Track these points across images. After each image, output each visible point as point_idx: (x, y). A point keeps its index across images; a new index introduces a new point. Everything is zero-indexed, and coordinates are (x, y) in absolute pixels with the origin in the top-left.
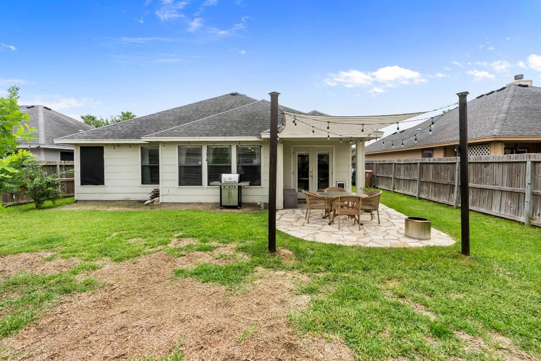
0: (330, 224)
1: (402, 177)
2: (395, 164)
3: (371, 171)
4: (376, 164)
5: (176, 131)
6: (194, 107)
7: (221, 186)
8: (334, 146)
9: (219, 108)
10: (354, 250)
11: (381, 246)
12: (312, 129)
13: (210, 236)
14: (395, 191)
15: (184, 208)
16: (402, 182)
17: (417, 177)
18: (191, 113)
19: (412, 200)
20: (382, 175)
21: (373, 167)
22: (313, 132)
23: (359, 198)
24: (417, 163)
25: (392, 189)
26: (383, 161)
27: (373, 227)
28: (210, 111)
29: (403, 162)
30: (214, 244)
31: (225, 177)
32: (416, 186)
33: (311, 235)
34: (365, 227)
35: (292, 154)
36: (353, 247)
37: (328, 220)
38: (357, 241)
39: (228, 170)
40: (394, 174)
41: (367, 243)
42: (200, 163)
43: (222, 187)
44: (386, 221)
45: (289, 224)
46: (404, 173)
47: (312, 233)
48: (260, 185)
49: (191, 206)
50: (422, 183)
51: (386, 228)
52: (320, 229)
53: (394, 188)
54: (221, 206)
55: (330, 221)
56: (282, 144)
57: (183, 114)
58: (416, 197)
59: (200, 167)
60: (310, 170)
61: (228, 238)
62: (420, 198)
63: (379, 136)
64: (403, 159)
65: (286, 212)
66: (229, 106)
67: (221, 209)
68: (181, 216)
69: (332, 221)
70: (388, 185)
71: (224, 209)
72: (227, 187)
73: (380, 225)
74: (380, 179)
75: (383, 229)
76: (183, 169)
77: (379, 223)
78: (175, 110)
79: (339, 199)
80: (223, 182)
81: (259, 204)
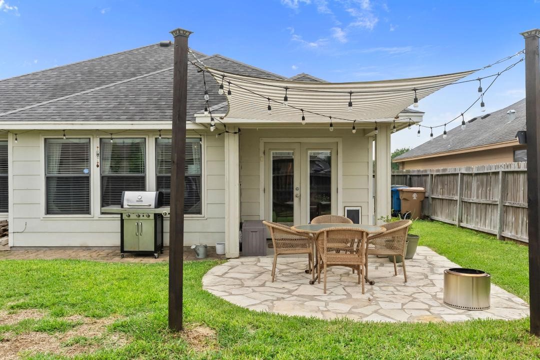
0: (312, 283)
1: (474, 199)
2: (463, 174)
3: (422, 189)
4: (432, 175)
5: (40, 110)
6: (86, 68)
7: (122, 214)
8: (339, 140)
9: (133, 70)
10: (335, 327)
11: (388, 320)
12: (266, 103)
13: (73, 305)
14: (462, 224)
15: (51, 256)
16: (474, 207)
17: (497, 198)
18: (79, 79)
19: (487, 241)
20: (440, 197)
21: (426, 182)
22: (269, 108)
23: (362, 232)
24: (498, 173)
25: (456, 223)
26: (444, 170)
27: (391, 289)
28: (115, 75)
29: (475, 171)
30: (76, 318)
31: (130, 197)
32: (496, 215)
33: (268, 303)
34: (377, 288)
35: (262, 155)
36: (334, 323)
37: (310, 277)
38: (350, 312)
39: (139, 184)
40: (461, 194)
41: (367, 316)
42: (86, 171)
43: (125, 217)
44: (423, 277)
45: (238, 282)
46: (478, 190)
47: (271, 298)
48: (200, 212)
49: (68, 252)
50: (506, 209)
51: (414, 290)
52: (290, 292)
53: (461, 221)
54: (123, 251)
55: (314, 276)
56: (237, 136)
57: (61, 82)
58: (495, 235)
59: (87, 179)
60: (296, 184)
61: (105, 309)
62: (503, 238)
63: (414, 119)
64: (475, 166)
65: (242, 263)
66: (152, 67)
67: (123, 257)
68: (37, 270)
69: (317, 277)
70: (450, 215)
71: (128, 257)
72: (133, 216)
73: (407, 284)
74: (438, 203)
75: (410, 290)
76: (54, 184)
77: (406, 281)
78: (49, 73)
79: (325, 234)
80: (125, 206)
81: (193, 247)
